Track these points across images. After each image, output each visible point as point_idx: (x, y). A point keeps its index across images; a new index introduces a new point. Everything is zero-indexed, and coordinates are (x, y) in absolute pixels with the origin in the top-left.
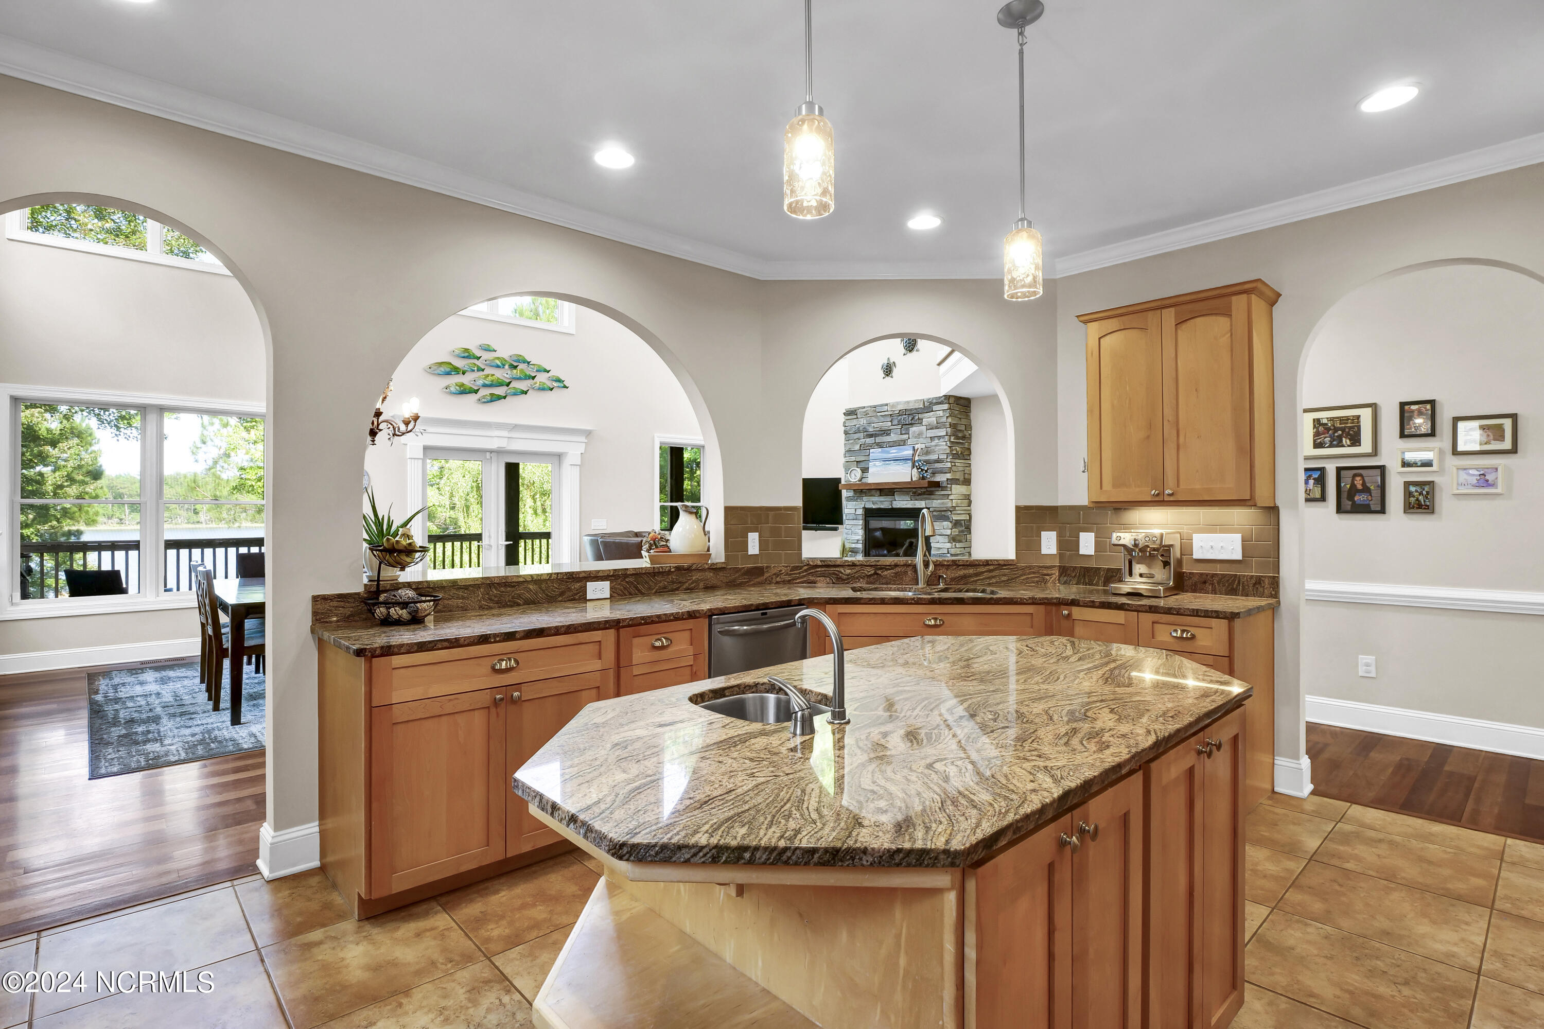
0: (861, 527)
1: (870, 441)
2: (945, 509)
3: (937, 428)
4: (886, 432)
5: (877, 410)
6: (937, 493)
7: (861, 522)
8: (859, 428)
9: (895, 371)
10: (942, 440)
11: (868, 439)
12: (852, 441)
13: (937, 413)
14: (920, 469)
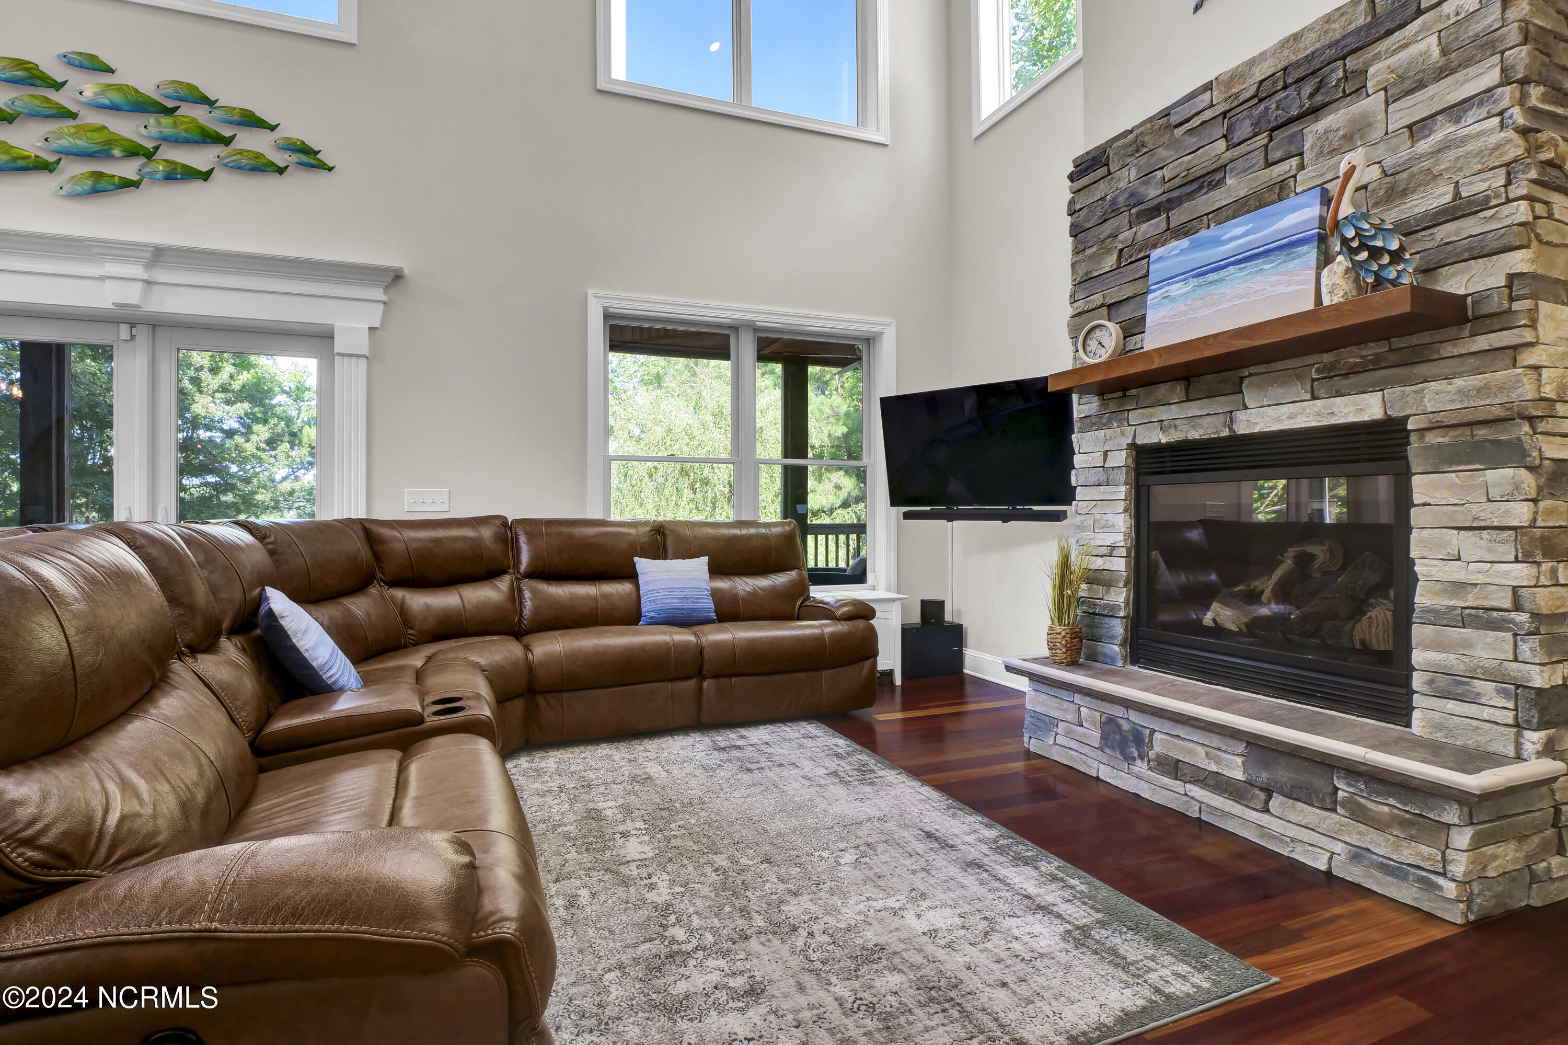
0: (1121, 506)
1: (1146, 229)
2: (1497, 412)
5: (1174, 119)
6: (1449, 350)
7: (1121, 491)
8: (1114, 202)
10: (1473, 115)
11: (1145, 226)
12: (1094, 249)
13: (1449, 7)
14: (1364, 255)
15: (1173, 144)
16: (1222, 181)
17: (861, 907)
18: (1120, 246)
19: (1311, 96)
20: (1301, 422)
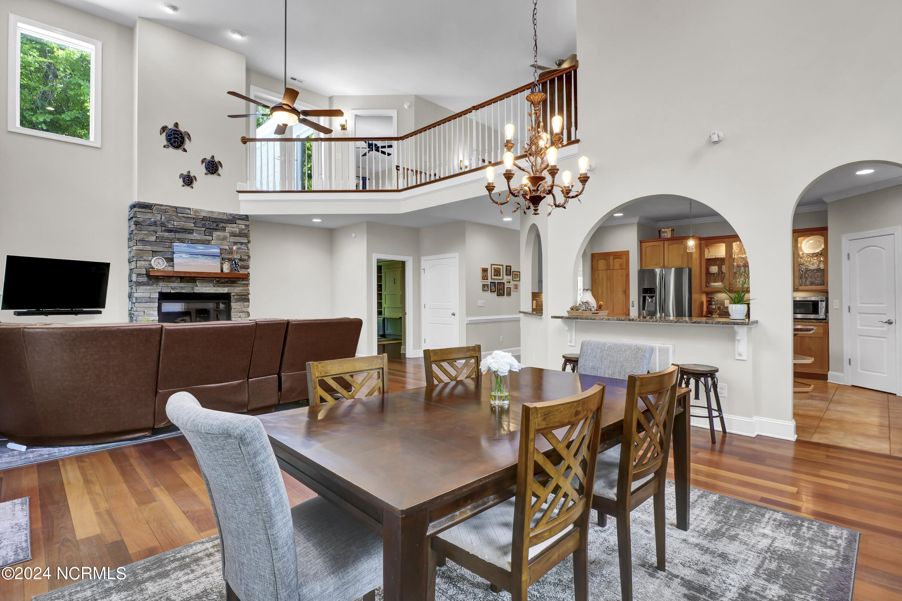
0: (156, 309)
1: (170, 235)
3: (239, 236)
4: (190, 231)
5: (178, 211)
6: (238, 283)
8: (154, 222)
11: (167, 234)
13: (240, 226)
14: (237, 265)
15: (177, 216)
16: (192, 233)
18: (158, 236)
19: (215, 226)
20: (211, 291)
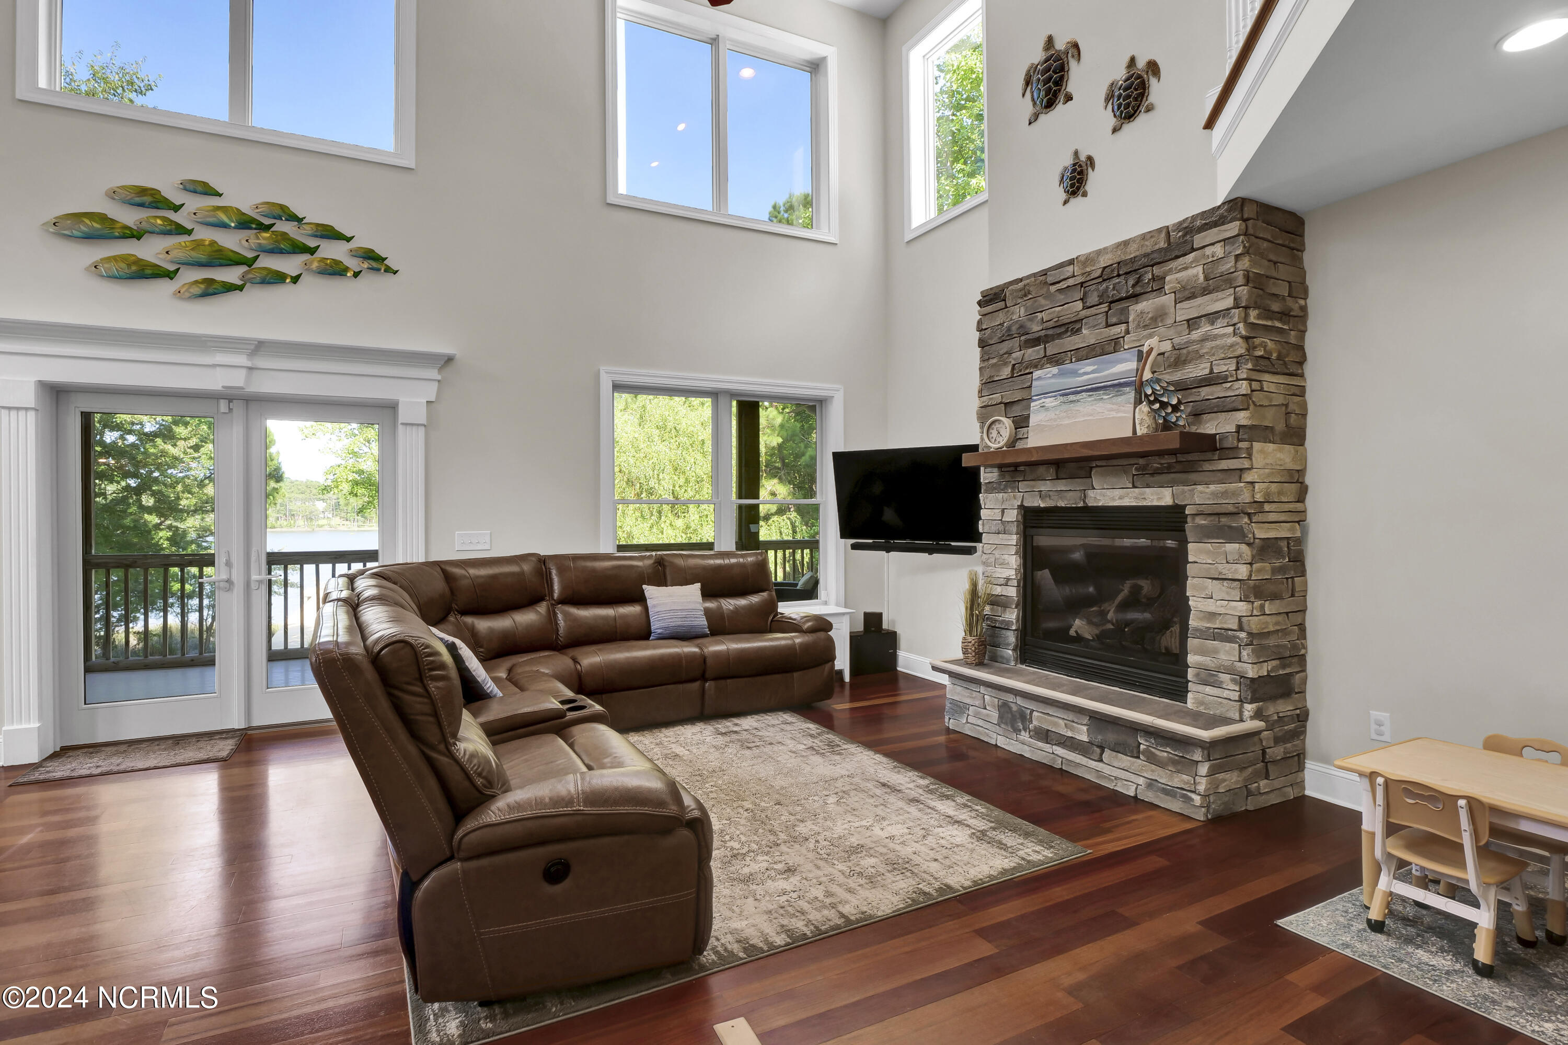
0: (1013, 550)
1: (1032, 353)
2: (1231, 509)
3: (1206, 291)
4: (1072, 327)
5: (1050, 279)
6: (1207, 466)
7: (1014, 539)
8: (1009, 329)
9: (1094, 180)
10: (1220, 322)
11: (1030, 350)
12: (995, 361)
13: (1208, 251)
14: (1157, 406)
15: (1048, 296)
16: (1079, 330)
17: (846, 826)
18: (1013, 362)
19: (1134, 286)
20: (1127, 502)
